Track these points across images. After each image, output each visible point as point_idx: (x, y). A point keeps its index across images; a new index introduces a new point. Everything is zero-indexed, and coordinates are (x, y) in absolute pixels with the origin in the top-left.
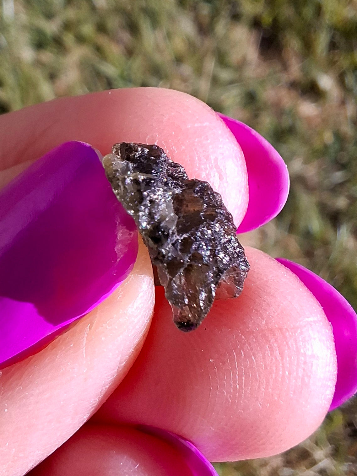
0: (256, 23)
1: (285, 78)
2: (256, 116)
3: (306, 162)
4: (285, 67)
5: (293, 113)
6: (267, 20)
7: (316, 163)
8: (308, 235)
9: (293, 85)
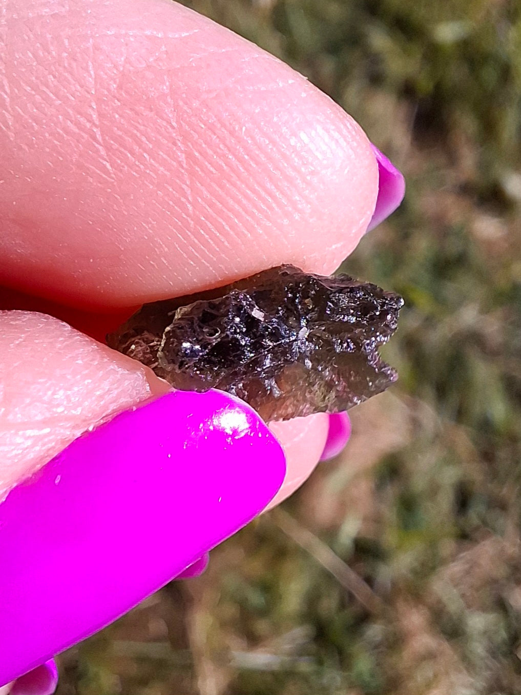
0: (407, 91)
1: (452, 177)
2: (406, 236)
3: (485, 310)
4: (452, 160)
5: (465, 234)
6: (425, 85)
7: (499, 312)
8: (485, 426)
9: (465, 190)
